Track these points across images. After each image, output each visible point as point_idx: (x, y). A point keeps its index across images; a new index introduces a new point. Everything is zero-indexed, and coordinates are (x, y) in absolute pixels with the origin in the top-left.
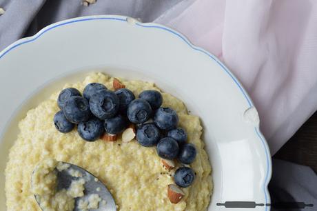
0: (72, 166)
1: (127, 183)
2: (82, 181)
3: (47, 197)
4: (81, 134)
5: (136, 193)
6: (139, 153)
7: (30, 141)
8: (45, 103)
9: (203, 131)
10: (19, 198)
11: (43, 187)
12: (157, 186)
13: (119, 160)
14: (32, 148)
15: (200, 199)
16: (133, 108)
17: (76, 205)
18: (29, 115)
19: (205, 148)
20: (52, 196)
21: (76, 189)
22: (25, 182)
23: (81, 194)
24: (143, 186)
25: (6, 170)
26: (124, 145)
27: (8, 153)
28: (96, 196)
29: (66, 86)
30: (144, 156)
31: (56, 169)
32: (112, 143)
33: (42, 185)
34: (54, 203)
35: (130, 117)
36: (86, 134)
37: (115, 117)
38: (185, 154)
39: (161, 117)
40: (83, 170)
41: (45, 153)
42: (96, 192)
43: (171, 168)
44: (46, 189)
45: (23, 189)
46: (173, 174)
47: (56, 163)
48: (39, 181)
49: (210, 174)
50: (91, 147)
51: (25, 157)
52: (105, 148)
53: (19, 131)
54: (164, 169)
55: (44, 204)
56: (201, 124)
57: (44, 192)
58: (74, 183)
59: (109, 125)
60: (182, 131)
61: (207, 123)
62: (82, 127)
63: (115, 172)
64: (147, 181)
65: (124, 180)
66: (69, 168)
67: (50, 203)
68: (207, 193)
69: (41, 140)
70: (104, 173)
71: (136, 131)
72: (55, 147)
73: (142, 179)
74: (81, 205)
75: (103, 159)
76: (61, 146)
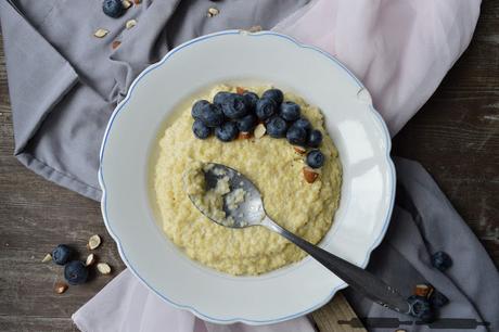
0: (217, 166)
1: (266, 173)
2: (226, 179)
3: (200, 196)
4: (219, 137)
5: (276, 181)
6: (272, 145)
7: (173, 155)
8: (180, 120)
9: (323, 119)
10: (173, 205)
11: (196, 185)
12: (293, 172)
13: (255, 155)
14: (176, 160)
15: (332, 178)
16: (260, 105)
17: (225, 201)
18: (167, 132)
19: (328, 134)
20: (204, 195)
21: (222, 187)
22: (176, 190)
23: (228, 190)
24: (281, 174)
25: (156, 185)
26: (257, 141)
27: (154, 171)
28: (241, 190)
29: (196, 101)
30: (276, 148)
31: (203, 170)
32: (246, 141)
33: (194, 185)
34: (206, 201)
35: (258, 114)
36: (223, 135)
37: (246, 115)
38: (312, 138)
39: (286, 109)
40: (226, 168)
41: (190, 160)
42: (240, 187)
43: (302, 153)
44: (198, 187)
45: (175, 196)
46: (305, 159)
47: (203, 165)
48: (191, 183)
49: (337, 157)
50: (228, 148)
51: (171, 169)
52: (242, 146)
53: (160, 149)
54: (297, 156)
55: (198, 202)
56: (321, 112)
57: (197, 191)
58: (220, 181)
59: (242, 124)
60: (306, 120)
61: (325, 112)
62: (218, 131)
63: (254, 165)
64: (283, 168)
65: (263, 171)
66: (214, 168)
67: (203, 201)
68: (337, 172)
69: (183, 150)
70: (245, 169)
71: (266, 126)
72: (197, 154)
73: (279, 168)
74: (229, 200)
75: (241, 156)
76: (202, 152)
